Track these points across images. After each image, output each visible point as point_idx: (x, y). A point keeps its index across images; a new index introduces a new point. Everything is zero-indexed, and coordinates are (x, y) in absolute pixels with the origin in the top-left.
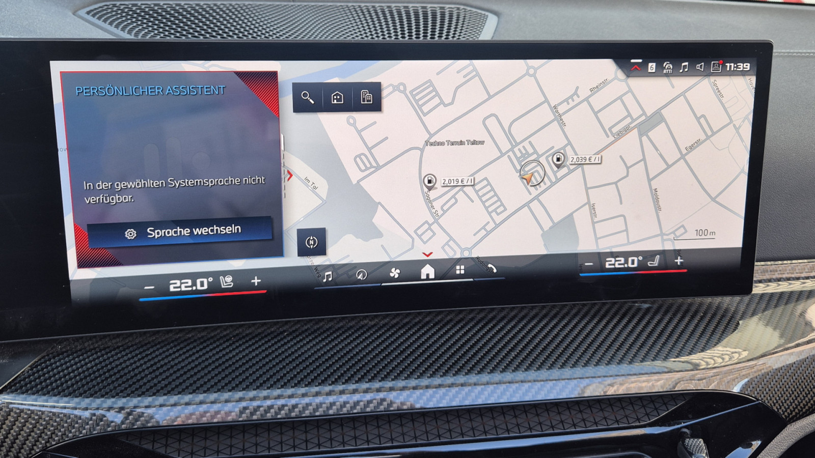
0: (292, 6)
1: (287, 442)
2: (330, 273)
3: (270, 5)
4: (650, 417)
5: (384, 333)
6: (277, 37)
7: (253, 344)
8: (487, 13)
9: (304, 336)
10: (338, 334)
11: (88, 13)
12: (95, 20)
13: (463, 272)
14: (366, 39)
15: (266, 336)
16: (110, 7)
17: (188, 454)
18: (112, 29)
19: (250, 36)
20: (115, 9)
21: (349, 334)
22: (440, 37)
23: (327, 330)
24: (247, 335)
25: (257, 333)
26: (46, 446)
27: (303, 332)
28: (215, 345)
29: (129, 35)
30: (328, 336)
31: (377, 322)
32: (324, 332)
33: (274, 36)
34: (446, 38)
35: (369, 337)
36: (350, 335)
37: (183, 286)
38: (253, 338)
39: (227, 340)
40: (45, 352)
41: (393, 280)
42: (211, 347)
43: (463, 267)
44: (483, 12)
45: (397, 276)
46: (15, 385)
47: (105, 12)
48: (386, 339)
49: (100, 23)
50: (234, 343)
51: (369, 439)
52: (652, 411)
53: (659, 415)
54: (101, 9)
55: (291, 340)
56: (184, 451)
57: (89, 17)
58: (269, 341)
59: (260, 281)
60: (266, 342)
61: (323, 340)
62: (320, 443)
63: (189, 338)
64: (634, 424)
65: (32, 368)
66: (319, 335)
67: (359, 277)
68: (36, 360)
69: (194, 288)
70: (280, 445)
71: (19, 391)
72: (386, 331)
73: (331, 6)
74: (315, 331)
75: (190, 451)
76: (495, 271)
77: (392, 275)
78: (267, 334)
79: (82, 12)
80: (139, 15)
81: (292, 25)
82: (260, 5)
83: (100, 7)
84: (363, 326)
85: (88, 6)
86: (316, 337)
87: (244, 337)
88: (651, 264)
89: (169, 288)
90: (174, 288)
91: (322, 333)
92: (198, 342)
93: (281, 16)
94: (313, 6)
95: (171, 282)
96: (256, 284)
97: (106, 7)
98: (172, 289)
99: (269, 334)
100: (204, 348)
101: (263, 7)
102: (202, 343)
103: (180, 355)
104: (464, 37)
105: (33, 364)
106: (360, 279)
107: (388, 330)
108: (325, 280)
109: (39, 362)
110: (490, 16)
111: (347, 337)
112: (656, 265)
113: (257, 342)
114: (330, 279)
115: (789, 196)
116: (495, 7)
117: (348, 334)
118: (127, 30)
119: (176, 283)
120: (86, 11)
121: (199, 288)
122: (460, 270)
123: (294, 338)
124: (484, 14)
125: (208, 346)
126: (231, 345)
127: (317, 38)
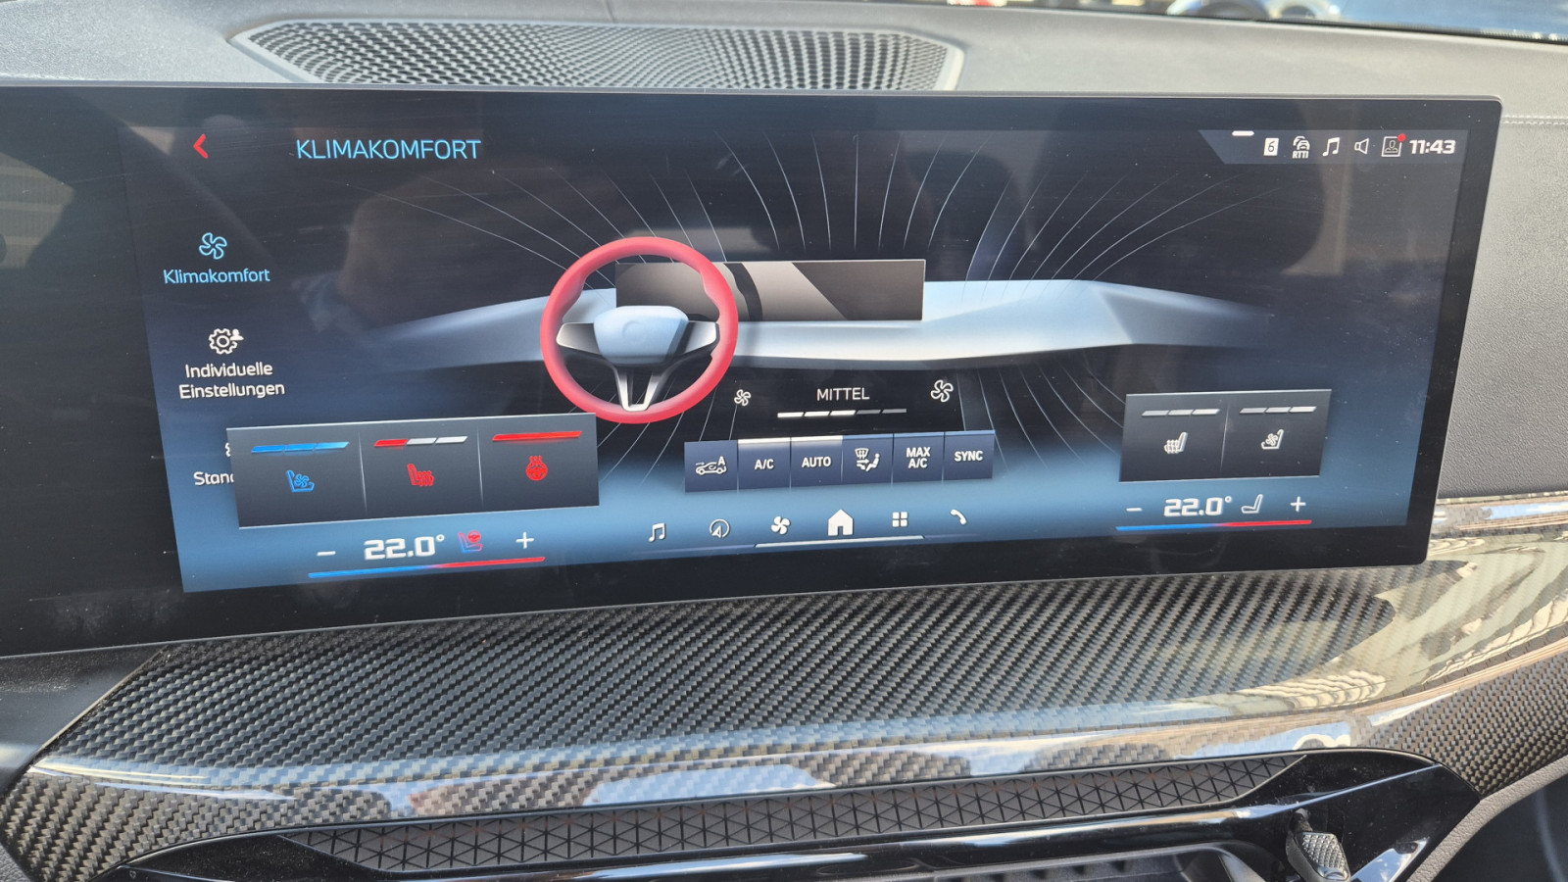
0: (612, 29)
1: (578, 840)
2: (662, 525)
3: (573, 28)
4: (1238, 788)
5: (759, 633)
6: (579, 84)
7: (521, 654)
8: (945, 45)
9: (615, 637)
10: (677, 633)
11: (253, 39)
12: (262, 51)
13: (904, 523)
14: (736, 87)
15: (545, 637)
16: (294, 28)
17: (397, 862)
18: (290, 67)
19: (555, 82)
20: (302, 32)
21: (697, 634)
22: (866, 85)
23: (658, 624)
24: (511, 634)
25: (529, 631)
26: (127, 856)
27: (613, 629)
28: (450, 655)
29: (317, 78)
30: (659, 638)
31: (747, 609)
32: (652, 629)
33: (575, 82)
34: (876, 88)
35: (733, 639)
36: (698, 637)
37: (390, 550)
38: (522, 640)
39: (475, 645)
40: (140, 668)
41: (777, 537)
42: (443, 659)
43: (904, 515)
44: (939, 43)
45: (783, 531)
46: (75, 736)
47: (284, 36)
48: (764, 644)
49: (271, 56)
50: (486, 651)
51: (730, 833)
52: (1242, 778)
53: (1254, 786)
54: (277, 31)
55: (591, 645)
56: (389, 856)
57: (254, 47)
58: (550, 647)
59: (532, 540)
60: (545, 650)
61: (648, 645)
62: (640, 841)
63: (406, 640)
64: (1209, 804)
65: (110, 700)
66: (642, 636)
67: (715, 533)
68: (121, 683)
69: (411, 554)
70: (566, 844)
71: (79, 750)
72: (763, 629)
73: (678, 30)
74: (635, 627)
75: (401, 858)
76: (963, 521)
77: (775, 529)
78: (547, 632)
79: (243, 39)
80: (322, 41)
81: (608, 62)
82: (557, 27)
83: (277, 29)
84: (722, 618)
85: (256, 26)
86: (636, 640)
87: (505, 639)
88: (1246, 510)
89: (363, 555)
90: (374, 553)
91: (647, 632)
92: (421, 648)
93: (590, 47)
94: (647, 30)
95: (367, 543)
96: (525, 546)
97: (286, 29)
98: (368, 555)
99: (551, 633)
100: (432, 660)
101: (560, 32)
102: (427, 651)
103: (385, 676)
104: (907, 87)
105: (115, 693)
106: (716, 536)
107: (768, 626)
108: (652, 539)
109: (127, 688)
110: (951, 49)
111: (693, 640)
112: (1257, 512)
113: (527, 649)
114: (662, 537)
115: (1490, 381)
116: (958, 35)
117: (694, 635)
118: (314, 69)
119: (375, 546)
120: (249, 36)
121: (419, 553)
122: (900, 519)
123: (597, 641)
124: (941, 47)
125: (438, 656)
126: (480, 655)
127: (651, 86)
